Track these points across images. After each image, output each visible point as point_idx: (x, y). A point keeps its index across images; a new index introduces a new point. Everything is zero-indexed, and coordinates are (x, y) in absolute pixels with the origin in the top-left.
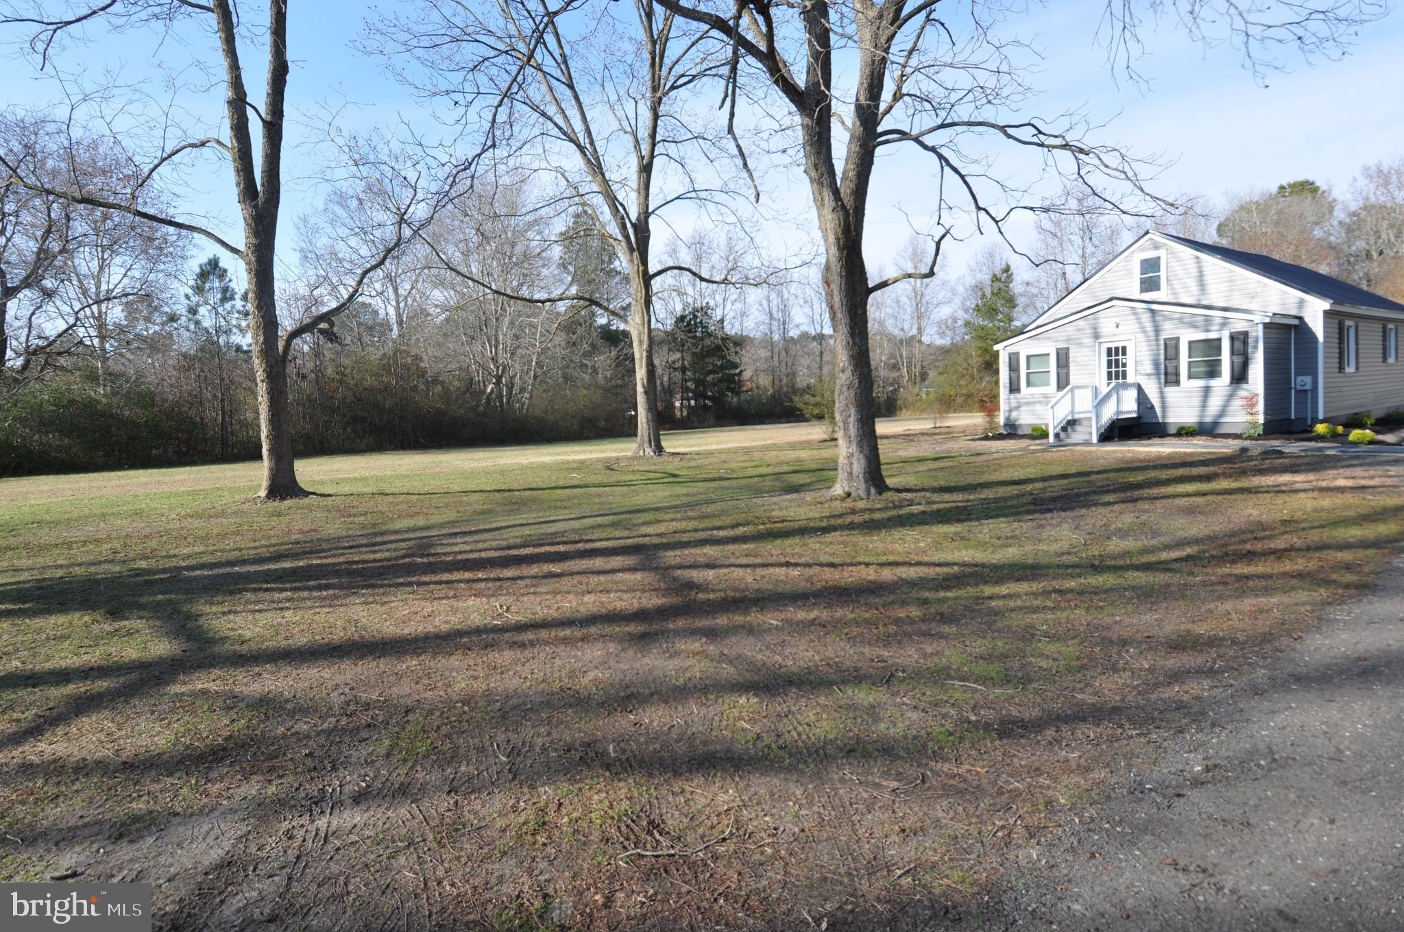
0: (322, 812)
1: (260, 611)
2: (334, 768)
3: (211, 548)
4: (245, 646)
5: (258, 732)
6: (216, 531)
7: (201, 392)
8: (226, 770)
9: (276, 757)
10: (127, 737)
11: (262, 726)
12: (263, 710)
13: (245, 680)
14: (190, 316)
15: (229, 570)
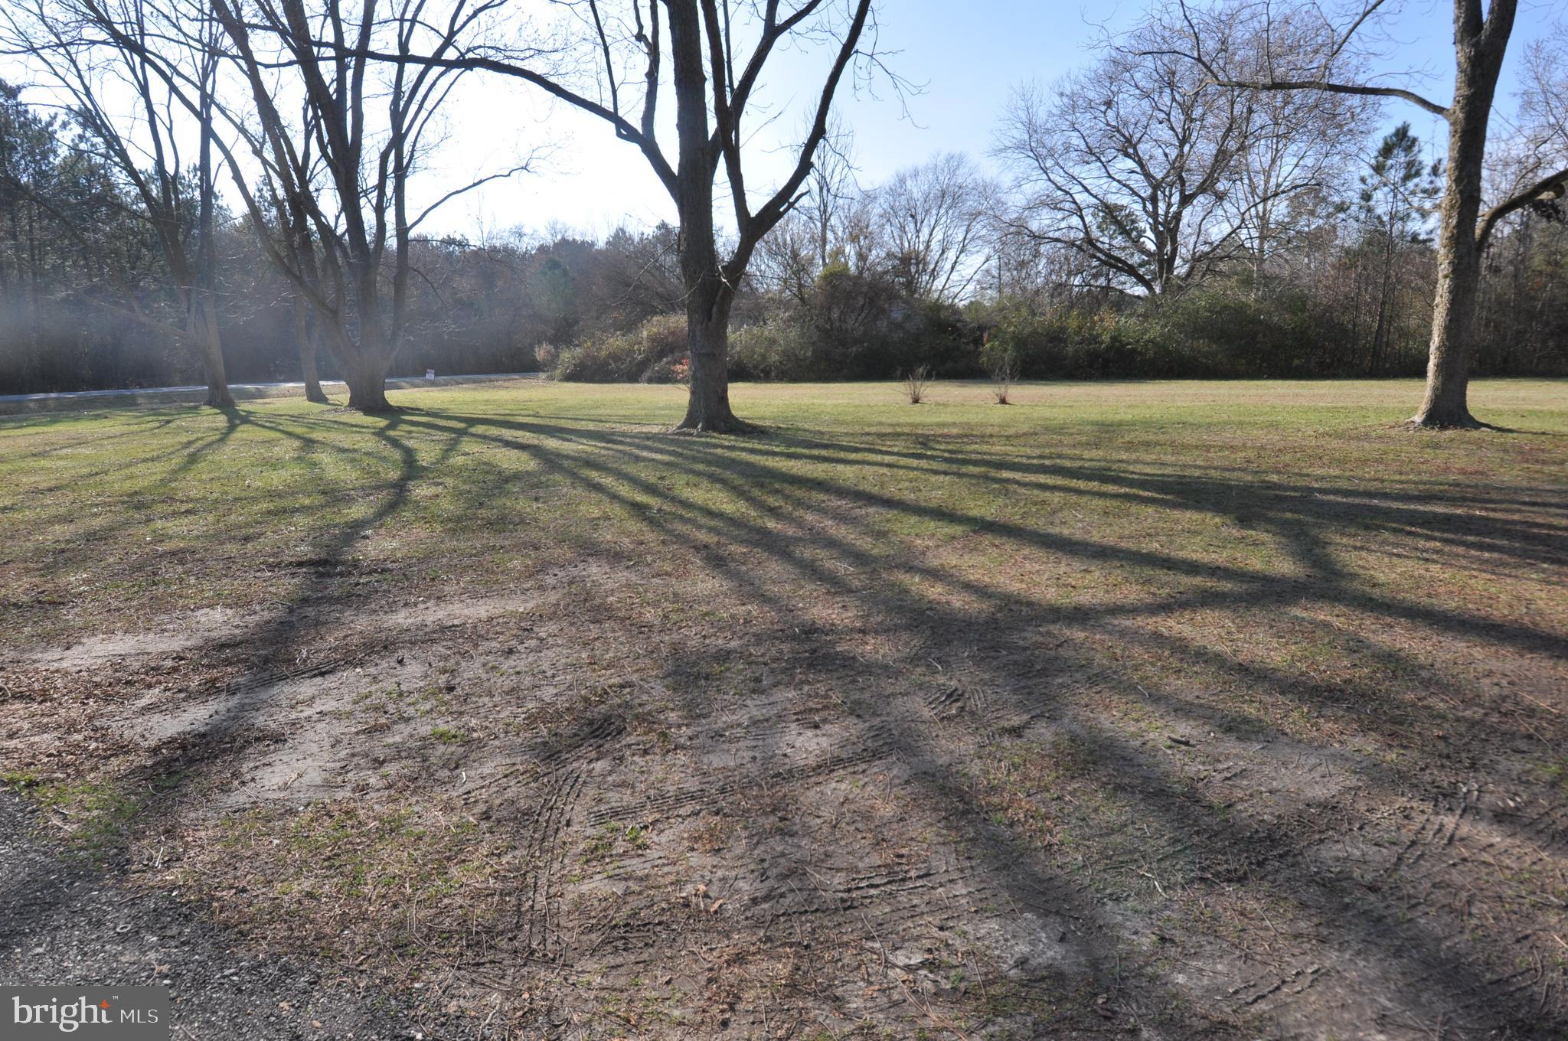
0: (1450, 809)
1: (1399, 556)
2: (1473, 767)
3: (1348, 473)
4: (1377, 590)
5: (1382, 688)
6: (1355, 455)
7: (1359, 294)
8: (1341, 713)
9: (1402, 724)
10: (1245, 642)
11: (1387, 683)
12: (1392, 666)
13: (1373, 627)
14: (1363, 203)
15: (1366, 501)
